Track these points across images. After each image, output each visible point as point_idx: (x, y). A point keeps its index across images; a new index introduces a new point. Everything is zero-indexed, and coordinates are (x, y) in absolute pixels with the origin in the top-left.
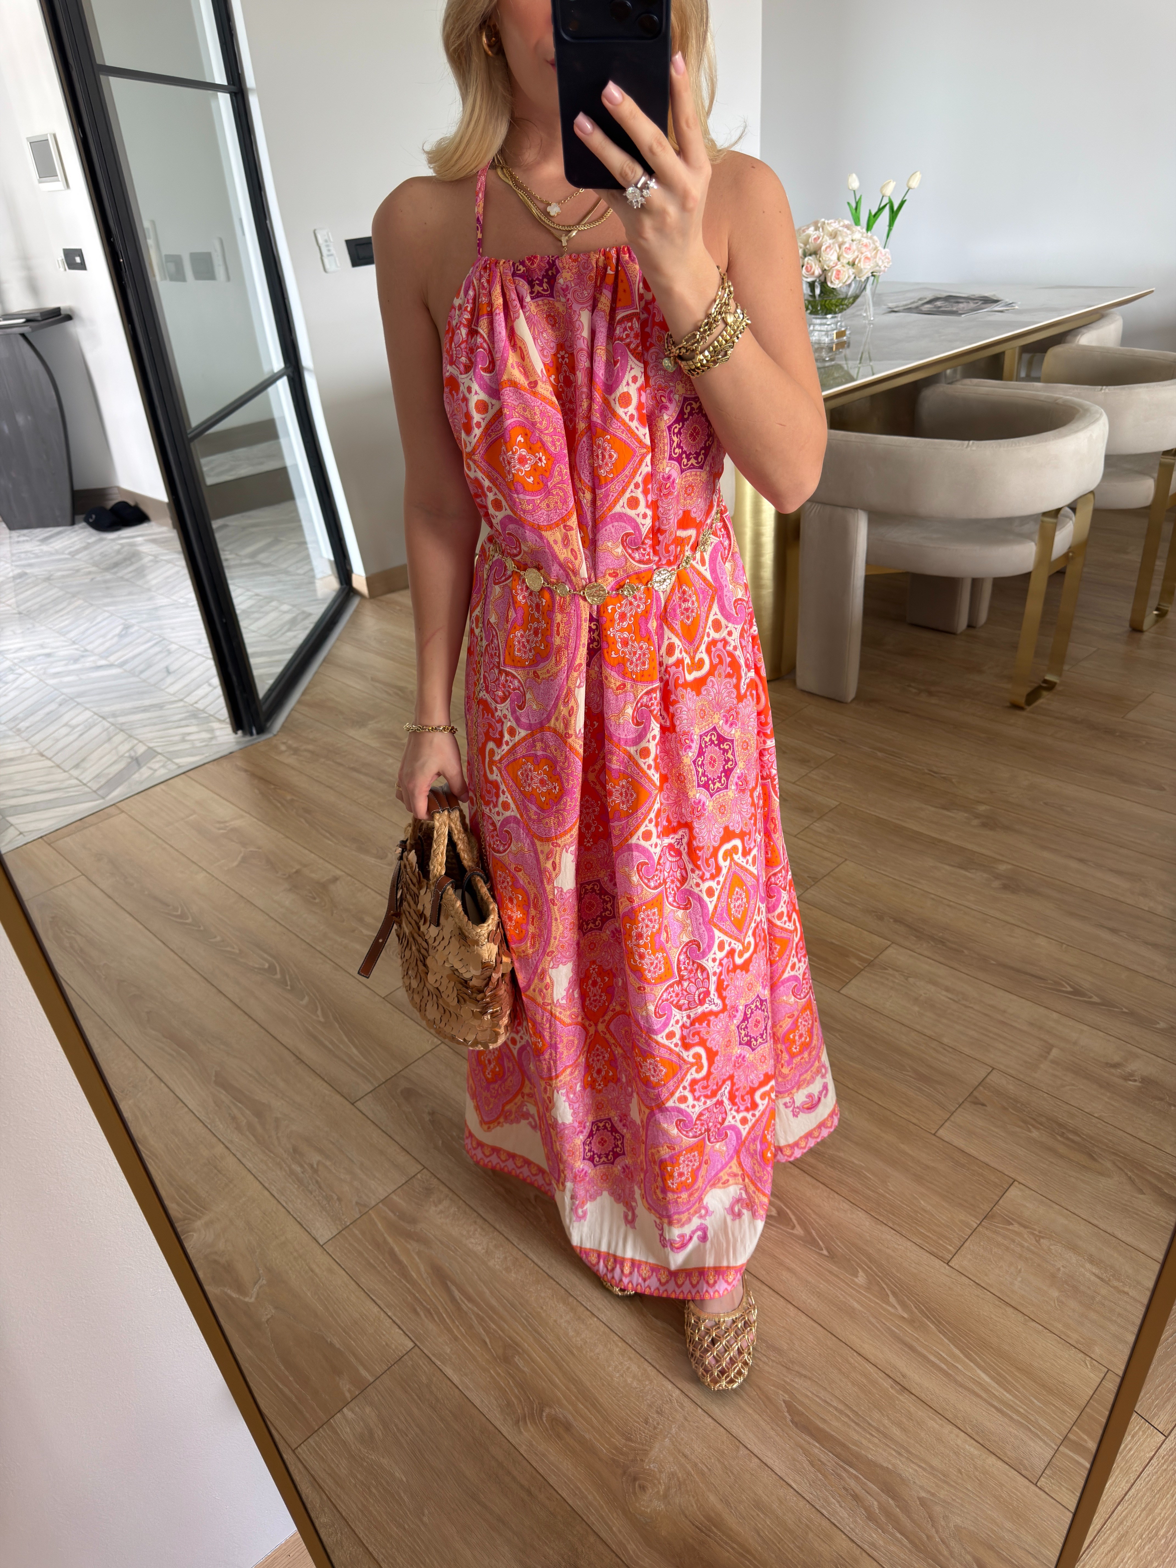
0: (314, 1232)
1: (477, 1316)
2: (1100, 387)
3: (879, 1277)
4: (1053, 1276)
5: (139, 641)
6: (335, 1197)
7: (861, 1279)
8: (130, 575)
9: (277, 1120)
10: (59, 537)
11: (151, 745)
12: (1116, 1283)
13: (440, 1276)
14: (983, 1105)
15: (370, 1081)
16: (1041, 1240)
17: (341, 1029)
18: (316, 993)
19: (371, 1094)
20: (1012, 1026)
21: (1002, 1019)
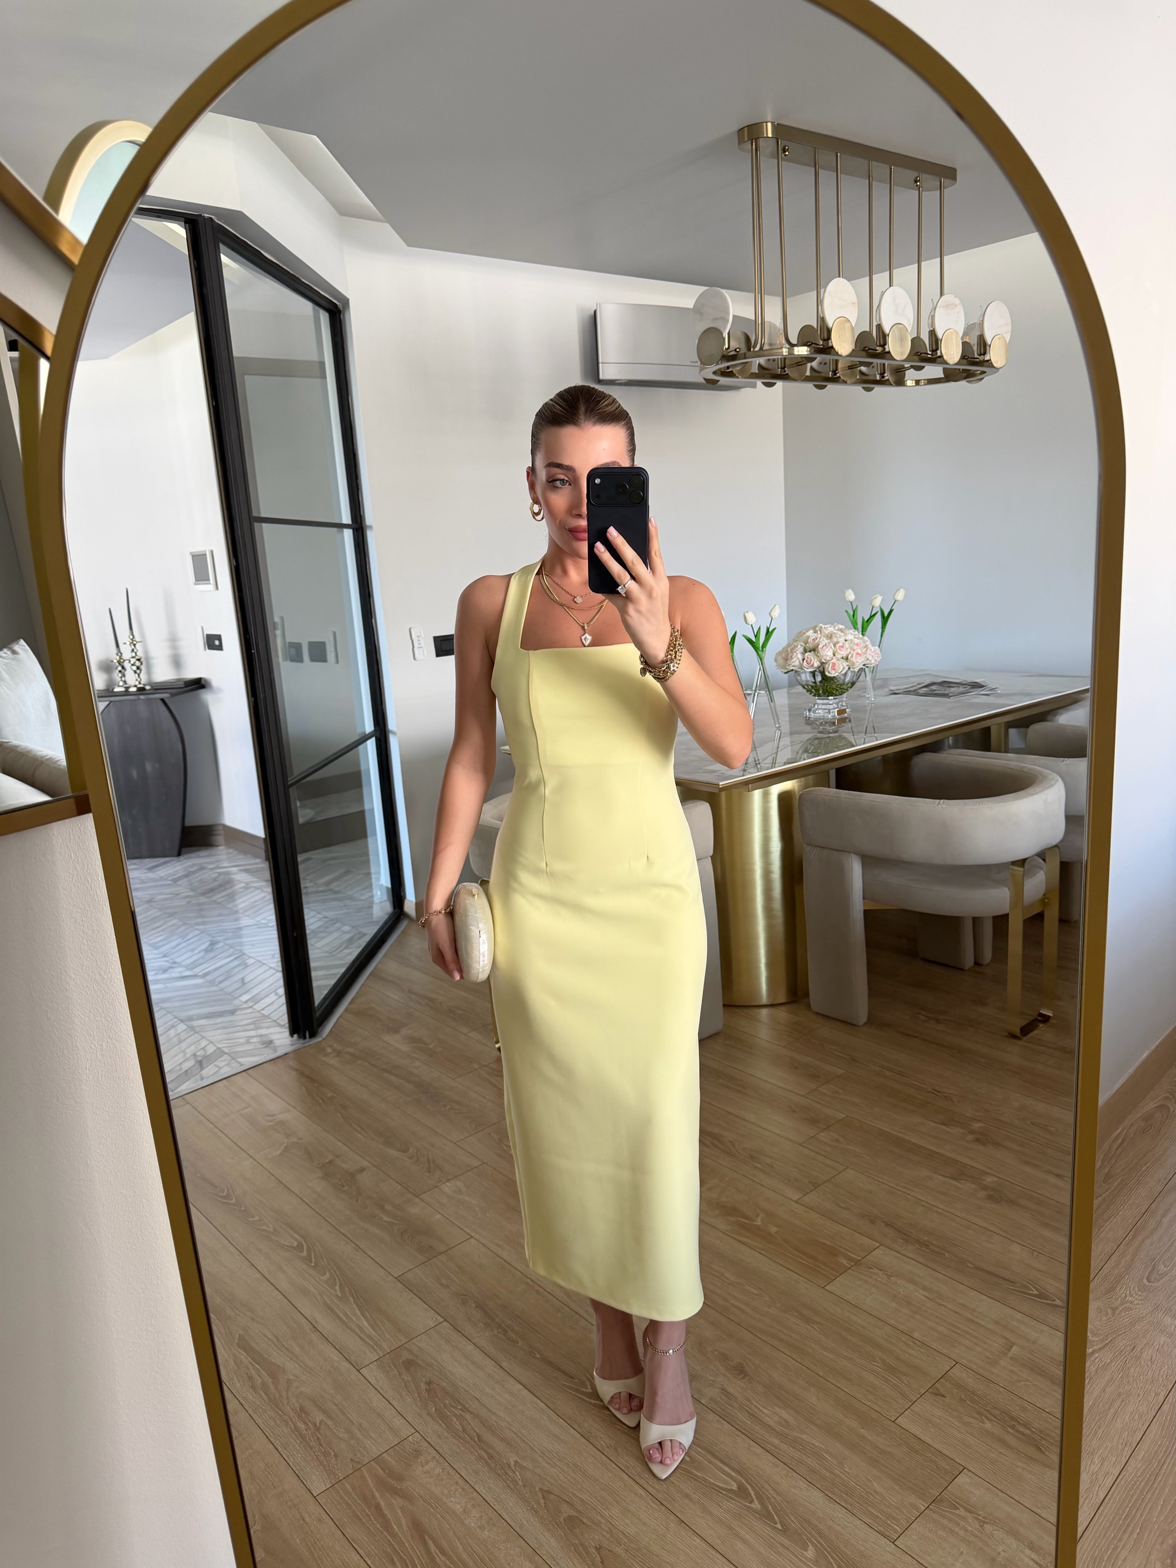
0: (309, 1484)
2: (1062, 759)
3: (827, 1552)
4: (993, 1560)
5: (221, 955)
6: (333, 1454)
7: (810, 1553)
8: (222, 899)
9: (289, 1381)
10: (165, 866)
11: (220, 1046)
13: (419, 1530)
14: (944, 1396)
15: (376, 1351)
16: (985, 1525)
17: (354, 1302)
18: (336, 1270)
19: (375, 1363)
20: (979, 1324)
21: (971, 1317)
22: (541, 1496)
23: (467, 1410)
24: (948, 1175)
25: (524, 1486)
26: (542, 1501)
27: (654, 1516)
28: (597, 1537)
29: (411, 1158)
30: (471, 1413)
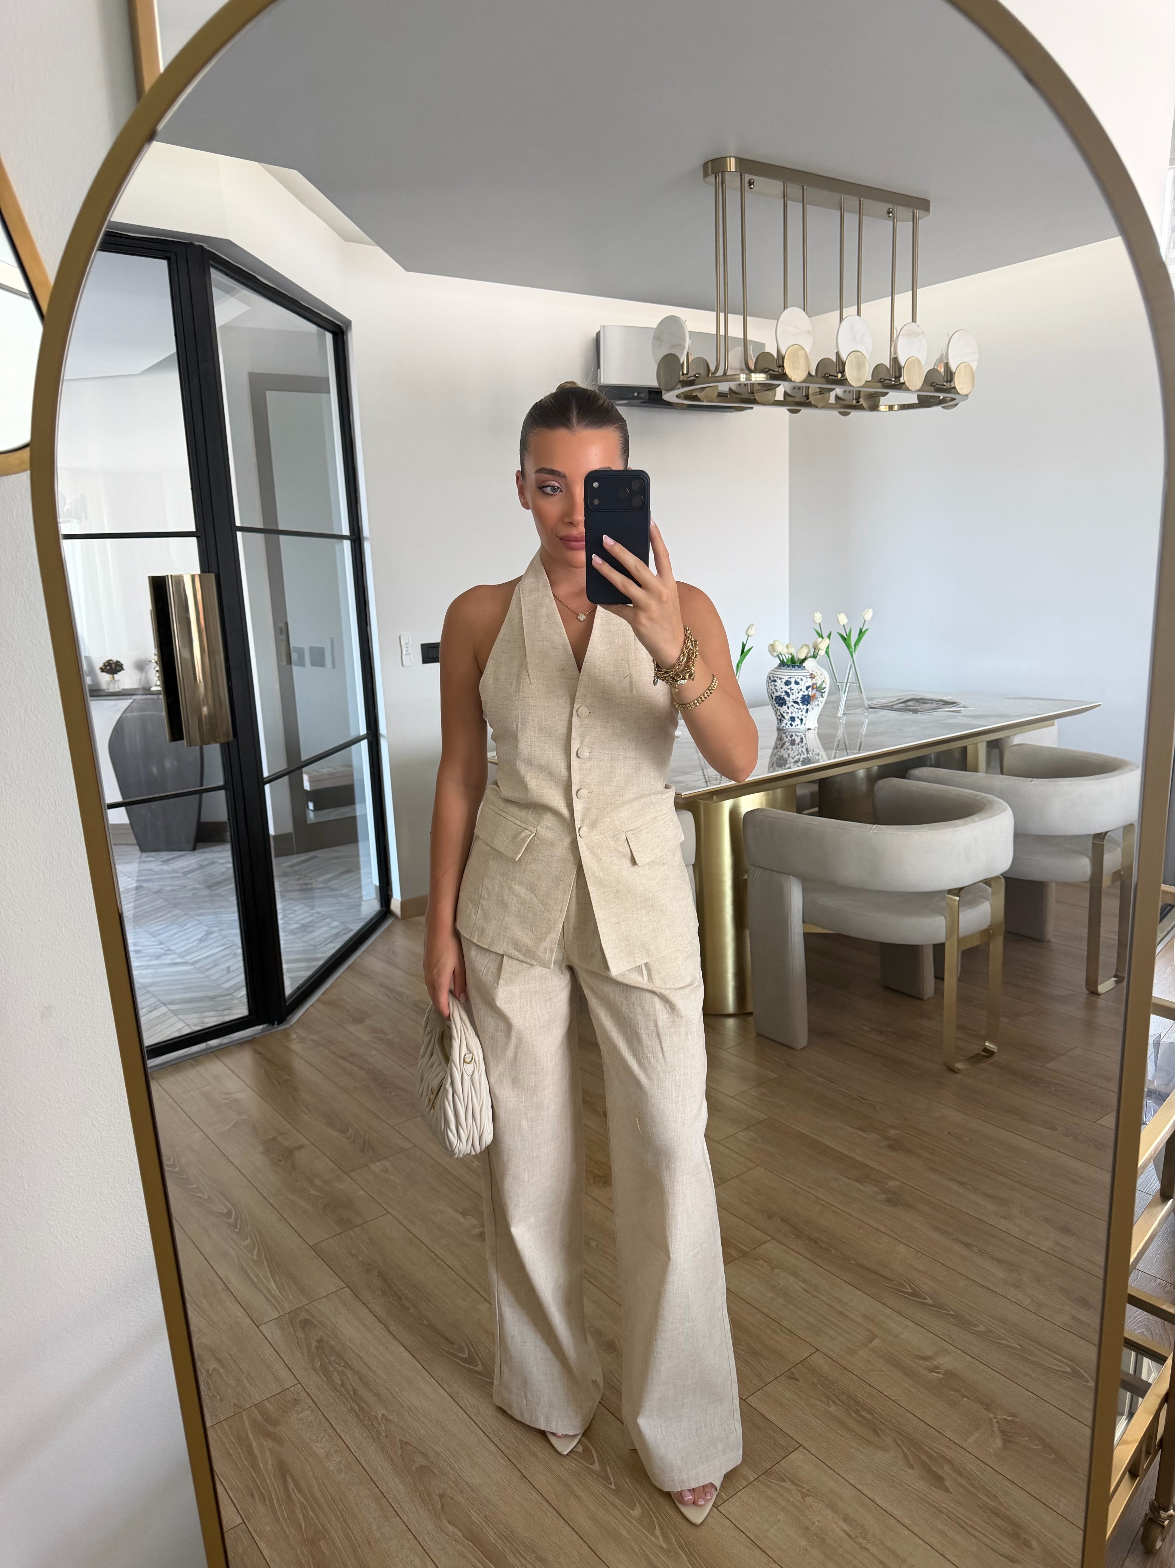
1: (301, 1504)
3: (652, 1512)
4: (807, 1528)
5: (214, 945)
6: (219, 1398)
7: (637, 1512)
8: (226, 892)
10: (180, 859)
12: (861, 1540)
13: (282, 1468)
14: (797, 1380)
15: (277, 1310)
16: (807, 1497)
17: (268, 1267)
18: (258, 1237)
19: (275, 1321)
20: (847, 1316)
21: (841, 1309)
22: (399, 1447)
23: (349, 1366)
24: (854, 1178)
25: (386, 1436)
26: (400, 1451)
27: (499, 1469)
28: (442, 1485)
29: (348, 1138)
30: (352, 1369)
